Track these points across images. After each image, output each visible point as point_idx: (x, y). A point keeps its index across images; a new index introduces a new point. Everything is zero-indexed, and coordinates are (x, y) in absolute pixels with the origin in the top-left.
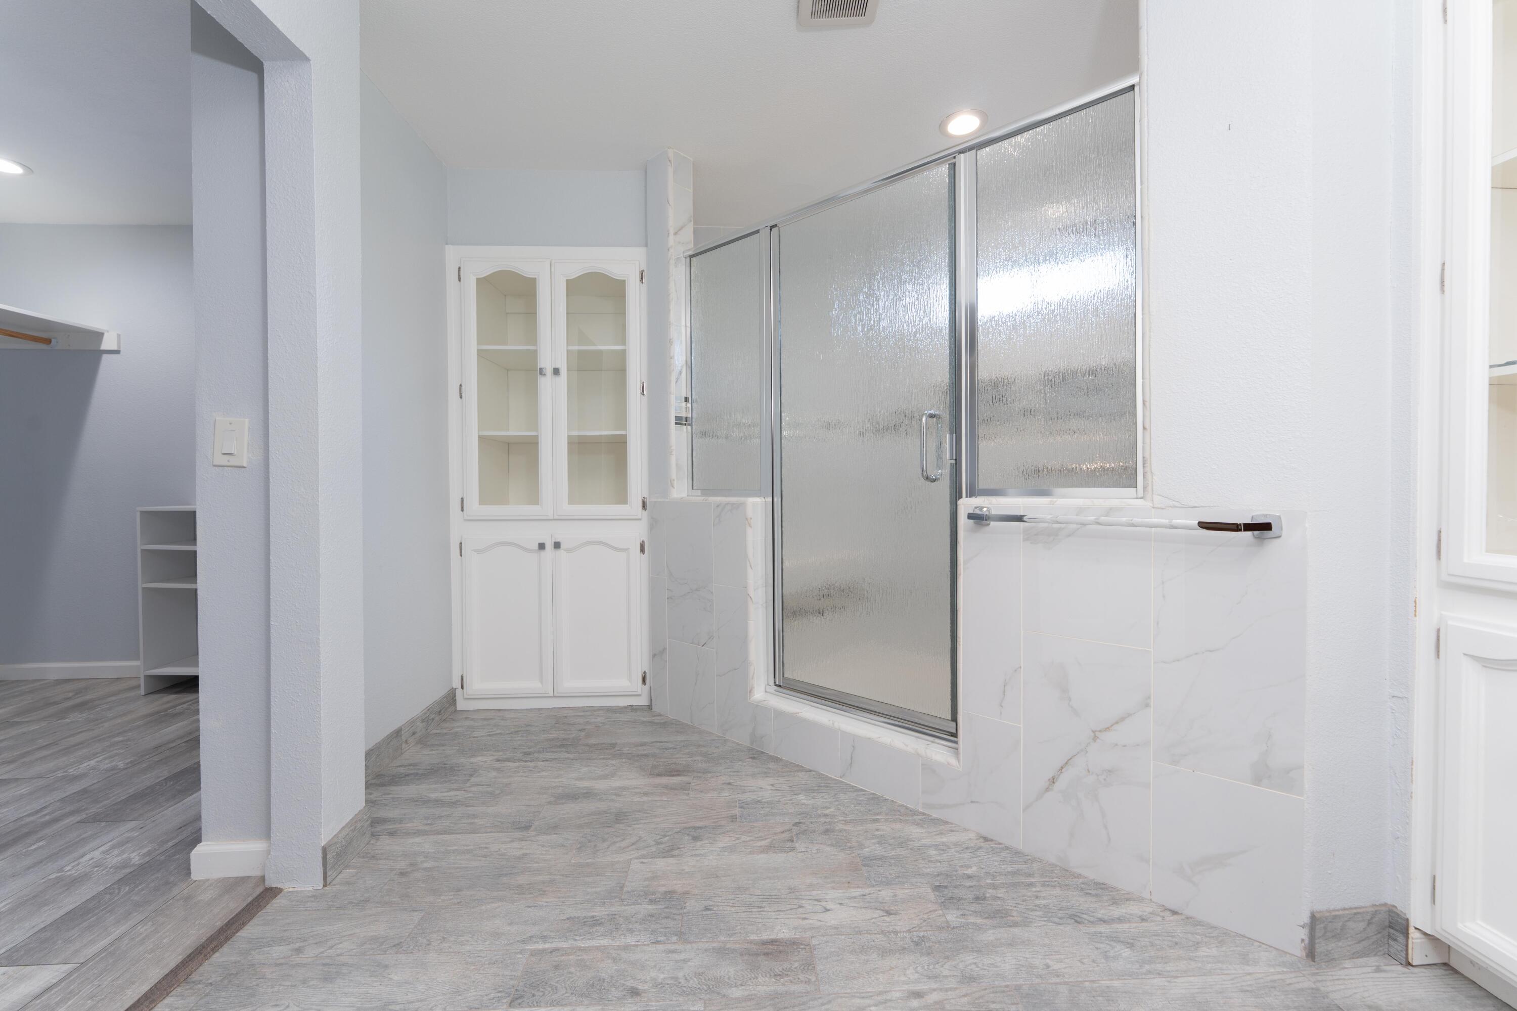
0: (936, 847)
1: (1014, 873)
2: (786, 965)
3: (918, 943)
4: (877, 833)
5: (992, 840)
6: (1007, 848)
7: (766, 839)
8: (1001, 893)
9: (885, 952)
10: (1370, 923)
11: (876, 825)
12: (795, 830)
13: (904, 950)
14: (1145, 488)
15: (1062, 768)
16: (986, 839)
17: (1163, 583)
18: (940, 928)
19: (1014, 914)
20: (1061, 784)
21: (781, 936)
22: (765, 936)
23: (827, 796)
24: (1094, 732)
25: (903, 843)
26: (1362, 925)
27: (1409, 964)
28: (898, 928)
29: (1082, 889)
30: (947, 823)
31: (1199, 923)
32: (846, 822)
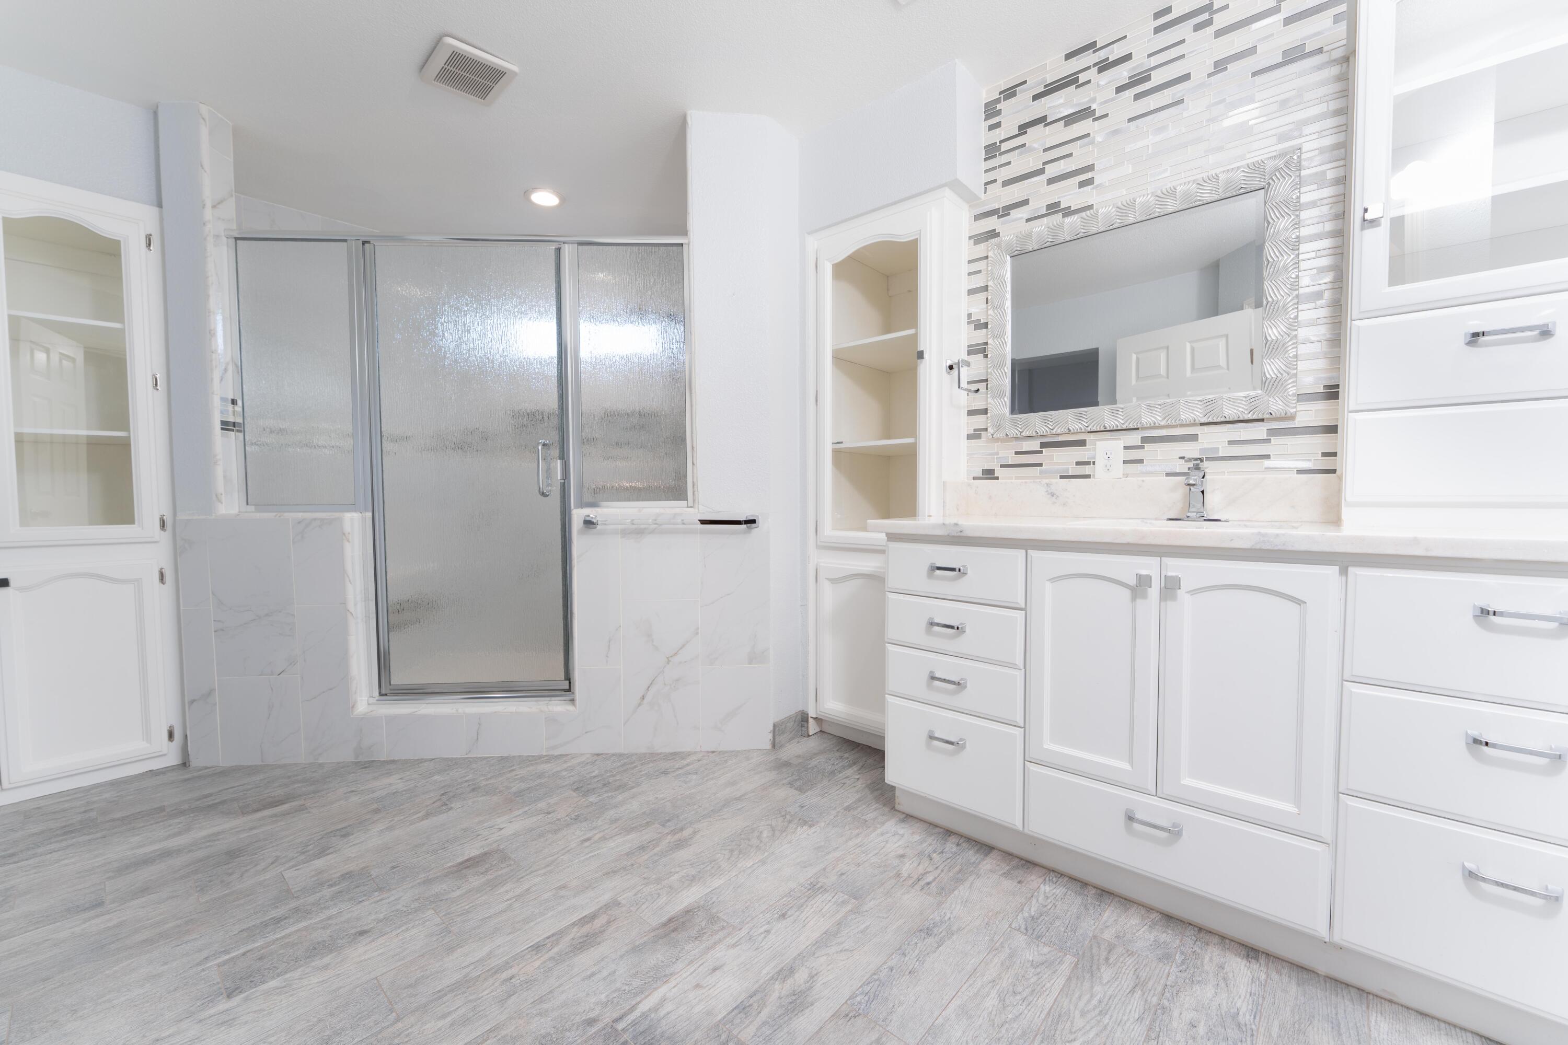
0: (566, 770)
1: (622, 766)
2: (487, 866)
3: (577, 818)
4: (517, 777)
5: (602, 754)
6: (613, 755)
7: (420, 812)
8: (618, 777)
9: (556, 832)
10: (795, 722)
11: (513, 773)
12: (444, 798)
13: (568, 825)
14: (694, 501)
15: (649, 687)
16: (598, 755)
17: (704, 558)
18: (588, 806)
19: (630, 783)
20: (648, 698)
21: (472, 855)
22: (460, 860)
23: (460, 770)
24: (667, 658)
25: (541, 775)
26: (792, 723)
27: (809, 736)
28: (559, 817)
29: (664, 759)
30: (567, 755)
31: (726, 752)
32: (487, 779)
